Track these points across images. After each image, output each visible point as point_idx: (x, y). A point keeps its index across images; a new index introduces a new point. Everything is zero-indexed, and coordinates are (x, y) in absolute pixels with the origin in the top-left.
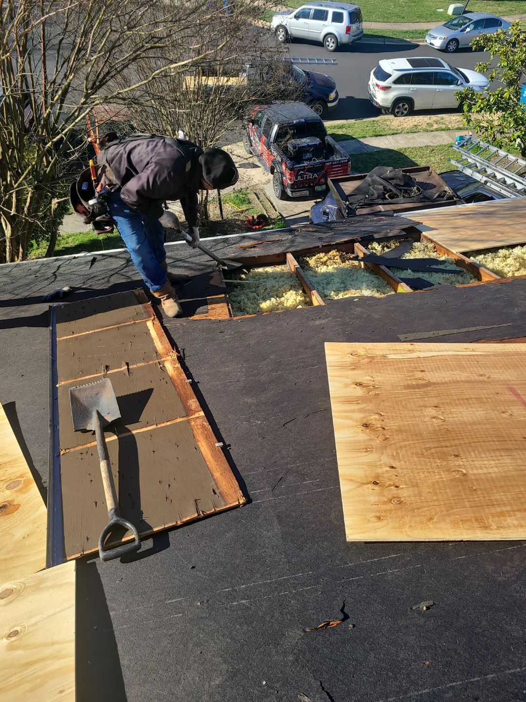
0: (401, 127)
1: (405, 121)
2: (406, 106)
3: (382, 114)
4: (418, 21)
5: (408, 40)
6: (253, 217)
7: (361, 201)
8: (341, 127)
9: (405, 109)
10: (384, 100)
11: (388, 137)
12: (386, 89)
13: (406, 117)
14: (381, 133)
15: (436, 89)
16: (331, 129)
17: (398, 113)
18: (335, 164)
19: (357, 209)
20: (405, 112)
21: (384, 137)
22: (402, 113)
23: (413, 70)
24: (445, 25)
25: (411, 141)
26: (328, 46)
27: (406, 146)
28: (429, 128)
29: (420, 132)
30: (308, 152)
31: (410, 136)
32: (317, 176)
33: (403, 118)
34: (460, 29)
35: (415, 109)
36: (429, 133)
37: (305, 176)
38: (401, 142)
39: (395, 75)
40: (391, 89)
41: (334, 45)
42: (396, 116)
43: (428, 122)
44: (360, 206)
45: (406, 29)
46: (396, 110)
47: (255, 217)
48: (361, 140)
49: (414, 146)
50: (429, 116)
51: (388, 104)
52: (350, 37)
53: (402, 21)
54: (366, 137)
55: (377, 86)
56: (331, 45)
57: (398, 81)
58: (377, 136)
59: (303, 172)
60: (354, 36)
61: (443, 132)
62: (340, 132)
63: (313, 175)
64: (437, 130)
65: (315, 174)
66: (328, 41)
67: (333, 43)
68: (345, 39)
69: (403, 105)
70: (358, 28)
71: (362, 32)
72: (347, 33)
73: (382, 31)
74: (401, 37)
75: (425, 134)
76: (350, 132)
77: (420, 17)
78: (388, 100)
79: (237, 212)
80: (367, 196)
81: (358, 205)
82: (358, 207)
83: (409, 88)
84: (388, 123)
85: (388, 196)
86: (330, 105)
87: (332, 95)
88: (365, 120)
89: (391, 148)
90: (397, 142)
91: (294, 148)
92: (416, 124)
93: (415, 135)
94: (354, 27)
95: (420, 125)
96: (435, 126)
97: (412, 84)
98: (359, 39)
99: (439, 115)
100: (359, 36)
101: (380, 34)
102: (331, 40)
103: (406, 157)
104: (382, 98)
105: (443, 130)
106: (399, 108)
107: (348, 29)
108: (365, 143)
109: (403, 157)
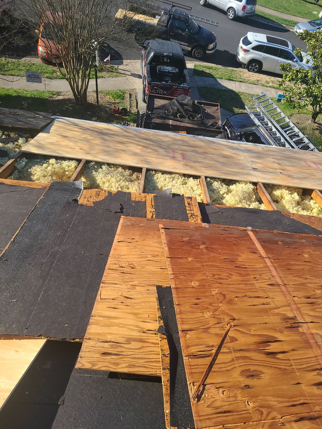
0: (248, 79)
1: (254, 75)
2: (257, 66)
3: (241, 67)
4: (297, 15)
5: (284, 25)
6: (119, 108)
7: (160, 114)
8: (210, 68)
9: (256, 68)
10: (243, 58)
11: (236, 82)
12: (246, 51)
13: (255, 73)
14: (234, 79)
15: (279, 60)
16: (203, 67)
17: (251, 69)
18: (179, 89)
19: (154, 118)
20: (256, 70)
21: (234, 82)
22: (254, 70)
23: (267, 43)
24: (310, 22)
25: (250, 89)
26: (229, 15)
27: (244, 91)
28: (265, 84)
29: (258, 85)
30: (168, 76)
31: (252, 85)
32: (166, 93)
33: (253, 73)
34: (317, 27)
35: (263, 69)
36: (264, 88)
37: (158, 90)
38: (243, 88)
39: (254, 44)
40: (249, 52)
41: (233, 16)
42: (249, 71)
43: (267, 80)
44: (157, 116)
45: (286, 18)
46: (250, 67)
47: (120, 109)
48: (218, 80)
49: (250, 93)
50: (270, 77)
51: (246, 62)
52: (244, 13)
53: (287, 12)
54: (222, 79)
55: (242, 48)
56: (231, 15)
57: (256, 48)
58: (229, 80)
59: (156, 88)
60: (247, 13)
61: (273, 89)
62: (208, 71)
63: (163, 92)
64: (270, 87)
65: (165, 91)
66: (230, 12)
67: (233, 14)
68: (240, 13)
69: (255, 65)
70: (251, 9)
71: (254, 12)
72: (242, 10)
73: (270, 15)
74: (280, 23)
75: (261, 87)
76: (213, 73)
77: (300, 13)
78: (246, 59)
79: (111, 103)
80: (166, 112)
81: (156, 116)
82: (155, 117)
83: (261, 55)
84: (241, 74)
85: (179, 116)
86: (207, 52)
87: (211, 46)
88: (228, 68)
89: (234, 90)
90: (240, 87)
91: (159, 71)
92: (259, 79)
93: (255, 86)
94: (249, 7)
95: (260, 81)
96: (271, 84)
97: (263, 52)
98: (250, 16)
99: (277, 78)
100: (252, 14)
101: (268, 17)
102: (232, 12)
103: (240, 98)
104: (243, 57)
105: (274, 88)
106: (252, 66)
107: (244, 8)
108: (220, 82)
109: (239, 97)
